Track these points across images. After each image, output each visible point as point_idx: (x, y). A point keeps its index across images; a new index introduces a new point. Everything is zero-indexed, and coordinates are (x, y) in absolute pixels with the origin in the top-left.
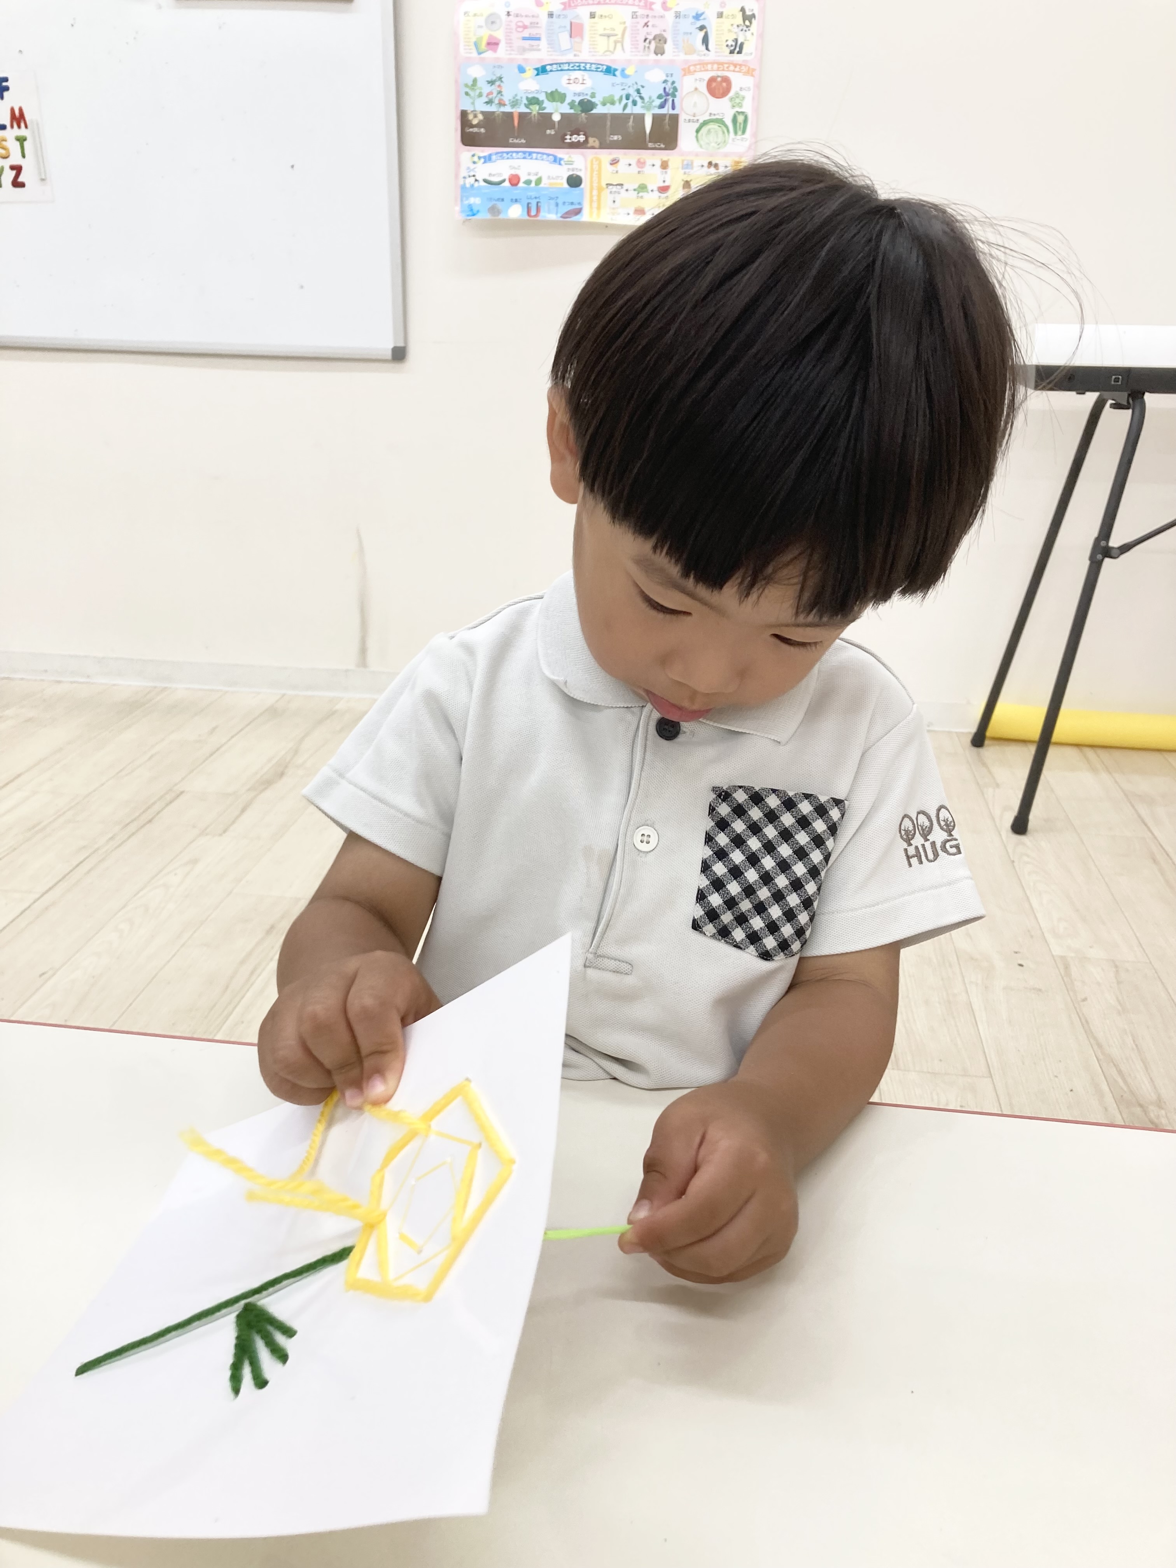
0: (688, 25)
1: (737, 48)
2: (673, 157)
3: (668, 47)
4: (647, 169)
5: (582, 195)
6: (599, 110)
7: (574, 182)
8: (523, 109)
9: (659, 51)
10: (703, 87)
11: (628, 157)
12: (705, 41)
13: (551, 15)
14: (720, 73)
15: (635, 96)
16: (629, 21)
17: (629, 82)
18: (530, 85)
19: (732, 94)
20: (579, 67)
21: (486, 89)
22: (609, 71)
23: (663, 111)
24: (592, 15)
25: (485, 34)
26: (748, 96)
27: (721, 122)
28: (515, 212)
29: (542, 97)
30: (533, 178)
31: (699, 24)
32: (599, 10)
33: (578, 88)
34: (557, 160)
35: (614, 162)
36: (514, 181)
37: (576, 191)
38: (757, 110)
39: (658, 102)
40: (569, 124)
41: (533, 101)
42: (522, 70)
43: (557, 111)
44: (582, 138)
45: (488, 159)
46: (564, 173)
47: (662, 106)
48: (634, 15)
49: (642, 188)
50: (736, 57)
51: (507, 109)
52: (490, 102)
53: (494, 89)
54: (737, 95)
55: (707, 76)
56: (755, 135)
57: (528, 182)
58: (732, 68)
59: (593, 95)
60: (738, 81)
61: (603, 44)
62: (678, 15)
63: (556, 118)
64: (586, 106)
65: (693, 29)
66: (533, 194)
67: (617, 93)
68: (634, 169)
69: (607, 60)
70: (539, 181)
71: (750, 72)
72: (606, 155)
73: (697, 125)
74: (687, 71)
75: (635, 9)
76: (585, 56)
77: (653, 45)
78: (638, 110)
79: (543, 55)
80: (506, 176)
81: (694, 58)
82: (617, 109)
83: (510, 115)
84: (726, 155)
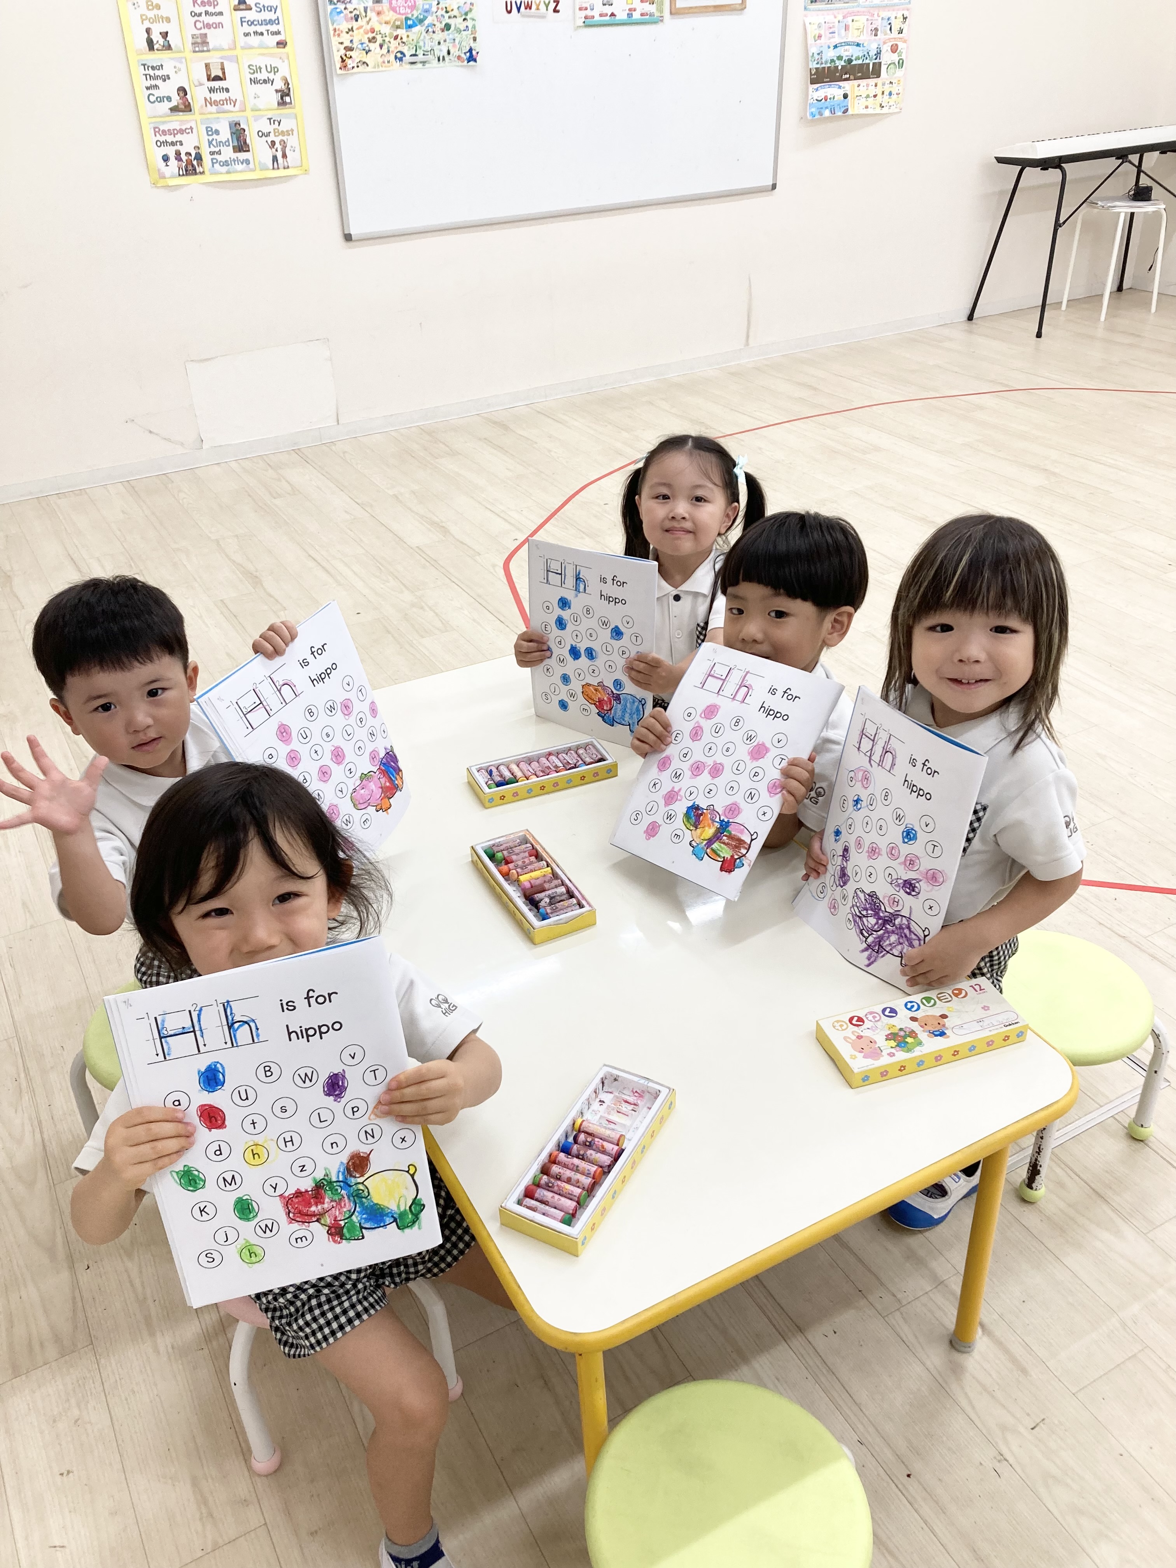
0: (886, 23)
1: (901, 31)
2: (879, 81)
3: (879, 33)
4: (870, 87)
5: (848, 102)
6: (854, 63)
7: (845, 96)
8: (829, 65)
9: (876, 35)
10: (889, 49)
11: (863, 82)
12: (891, 29)
13: (839, 22)
14: (895, 43)
15: (867, 55)
16: (866, 22)
17: (865, 49)
18: (831, 54)
19: (898, 51)
20: (848, 44)
21: (816, 57)
22: (858, 45)
23: (876, 61)
24: (853, 21)
25: (817, 33)
26: (904, 51)
27: (894, 63)
28: (827, 113)
29: (835, 59)
30: (832, 97)
31: (889, 22)
32: (855, 18)
33: (847, 53)
34: (840, 87)
35: (859, 86)
36: (826, 98)
37: (846, 100)
38: (907, 58)
39: (875, 57)
40: (845, 71)
41: (832, 61)
42: (829, 47)
43: (840, 64)
44: (848, 76)
45: (817, 90)
46: (841, 92)
47: (876, 59)
48: (867, 20)
49: (868, 96)
50: (900, 35)
51: (823, 65)
52: (818, 63)
53: (819, 57)
55: (890, 44)
56: (906, 69)
57: (830, 99)
58: (899, 40)
59: (852, 56)
60: (901, 45)
61: (857, 33)
62: (882, 19)
63: (840, 68)
64: (850, 61)
66: (832, 104)
67: (861, 54)
68: (865, 87)
69: (857, 40)
70: (834, 98)
71: (905, 42)
72: (856, 82)
73: (887, 66)
74: (885, 43)
75: (867, 17)
76: (850, 39)
77: (873, 33)
78: (867, 61)
79: (836, 40)
80: (823, 97)
81: (887, 37)
82: (860, 62)
83: (824, 68)
84: (895, 78)
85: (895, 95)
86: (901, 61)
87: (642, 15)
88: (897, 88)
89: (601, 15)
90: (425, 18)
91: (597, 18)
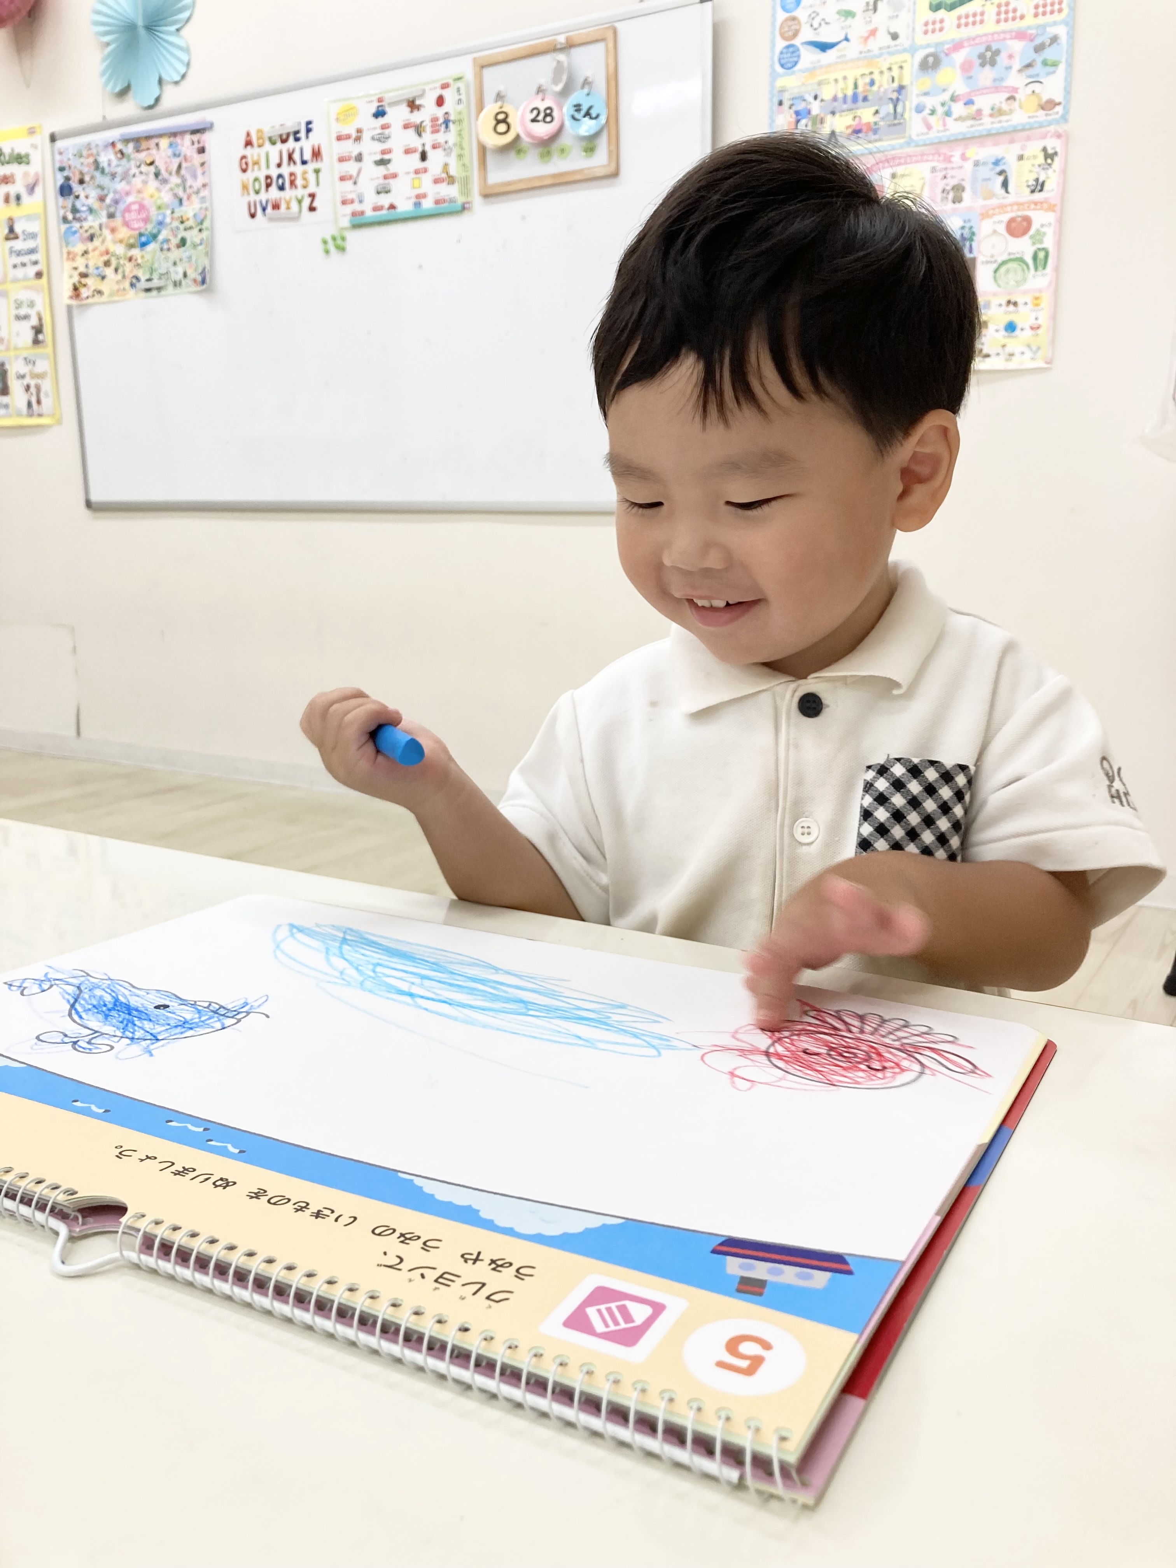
0: (986, 172)
1: (1039, 186)
3: (967, 195)
9: (957, 200)
10: (1002, 229)
12: (1005, 184)
14: (1020, 213)
16: (927, 175)
19: (1032, 231)
24: (894, 176)
26: (1050, 231)
27: (1021, 260)
31: (998, 169)
32: (900, 170)
38: (1059, 244)
48: (934, 170)
50: (1037, 196)
54: (1038, 231)
55: (1006, 217)
56: (1057, 269)
58: (1033, 206)
60: (1039, 218)
62: (977, 164)
65: (992, 174)
71: (1051, 208)
73: (995, 266)
74: (985, 215)
75: (934, 164)
77: (951, 196)
81: (993, 202)
84: (1025, 292)
85: (1028, 333)
86: (1041, 255)
87: (437, 202)
88: (1033, 315)
89: (376, 209)
90: (159, 232)
91: (369, 213)
